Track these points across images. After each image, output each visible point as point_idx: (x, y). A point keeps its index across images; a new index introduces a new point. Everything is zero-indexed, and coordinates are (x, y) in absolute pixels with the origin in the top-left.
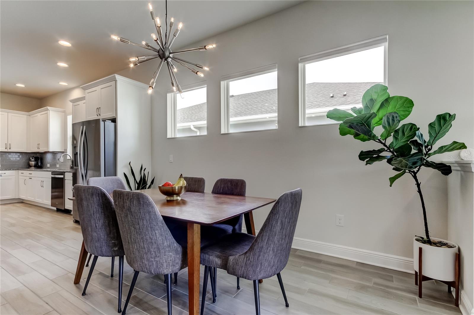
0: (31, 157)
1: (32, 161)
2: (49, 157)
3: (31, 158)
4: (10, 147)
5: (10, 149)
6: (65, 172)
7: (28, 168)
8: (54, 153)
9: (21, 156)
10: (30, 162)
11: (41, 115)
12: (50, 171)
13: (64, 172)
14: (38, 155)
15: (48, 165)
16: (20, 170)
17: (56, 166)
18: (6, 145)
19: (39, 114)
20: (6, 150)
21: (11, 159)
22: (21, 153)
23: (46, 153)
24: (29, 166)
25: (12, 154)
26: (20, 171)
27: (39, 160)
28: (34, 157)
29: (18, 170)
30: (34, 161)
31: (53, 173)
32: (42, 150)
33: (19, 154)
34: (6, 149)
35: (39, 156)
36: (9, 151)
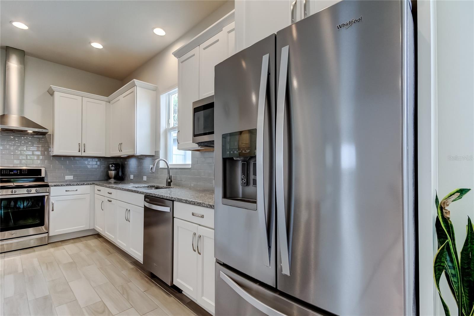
0: (111, 164)
1: (112, 170)
2: (133, 164)
3: (111, 166)
4: (85, 149)
5: (84, 152)
6: (173, 201)
7: (107, 180)
8: (141, 158)
9: (98, 163)
10: (110, 172)
11: (124, 97)
12: (142, 194)
13: (173, 199)
14: (118, 161)
15: (132, 177)
16: (96, 184)
17: (143, 179)
18: (79, 145)
19: (121, 97)
20: (79, 154)
21: (89, 166)
22: (99, 158)
23: (130, 157)
24: (108, 178)
25: (89, 160)
26: (96, 186)
27: (119, 168)
28: (113, 164)
29: (94, 184)
30: (114, 170)
31: (149, 198)
32: (124, 153)
33: (97, 160)
34: (79, 151)
35: (120, 163)
36: (84, 154)
